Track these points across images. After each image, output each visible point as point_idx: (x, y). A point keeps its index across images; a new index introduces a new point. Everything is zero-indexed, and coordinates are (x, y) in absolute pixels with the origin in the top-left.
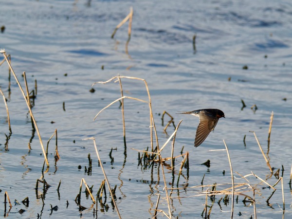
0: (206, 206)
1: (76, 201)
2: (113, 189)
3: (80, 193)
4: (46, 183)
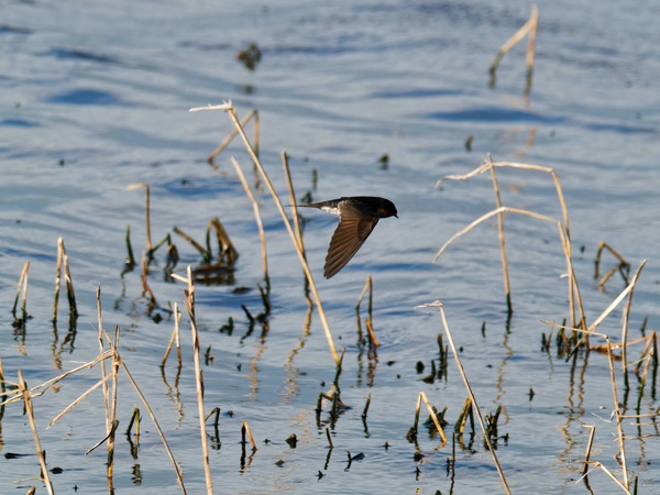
2: (494, 414)
3: (416, 424)
4: (339, 400)
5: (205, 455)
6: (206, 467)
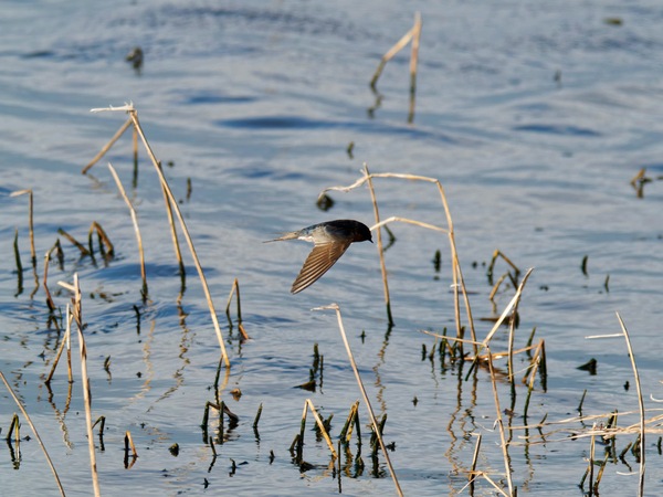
0: (592, 463)
1: (291, 450)
2: (379, 423)
3: (302, 432)
4: (226, 408)
5: (93, 464)
6: (94, 476)
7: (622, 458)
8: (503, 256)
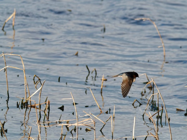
0: (62, 135)
2: (3, 124)
7: (71, 132)
8: (37, 76)
